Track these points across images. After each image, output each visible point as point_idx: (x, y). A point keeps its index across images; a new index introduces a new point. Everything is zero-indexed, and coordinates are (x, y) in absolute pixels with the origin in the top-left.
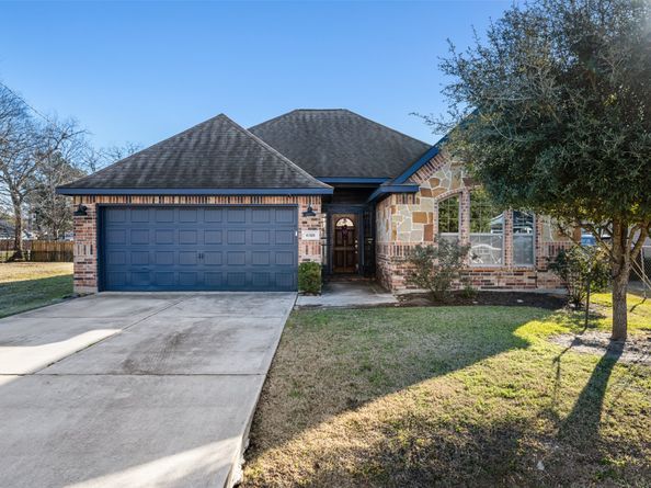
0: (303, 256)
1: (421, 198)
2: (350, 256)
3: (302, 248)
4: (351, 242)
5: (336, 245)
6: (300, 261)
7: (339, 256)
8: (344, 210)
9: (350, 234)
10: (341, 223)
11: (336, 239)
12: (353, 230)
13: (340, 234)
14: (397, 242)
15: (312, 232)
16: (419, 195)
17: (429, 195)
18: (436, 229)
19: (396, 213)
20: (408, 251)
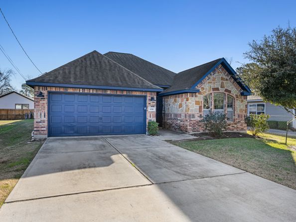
0: (148, 118)
3: (148, 115)
6: (148, 121)
14: (190, 113)
15: (152, 108)
16: (197, 94)
17: (201, 94)
18: (203, 108)
19: (190, 101)
20: (193, 116)
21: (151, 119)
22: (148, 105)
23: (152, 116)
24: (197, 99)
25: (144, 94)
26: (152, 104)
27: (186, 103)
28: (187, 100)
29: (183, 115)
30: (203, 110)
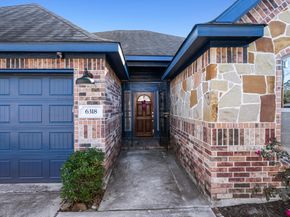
0: (80, 140)
1: (256, 53)
2: (148, 124)
3: (79, 129)
4: (148, 113)
5: (138, 115)
6: (77, 148)
7: (140, 124)
8: (143, 89)
9: (148, 107)
10: (141, 99)
11: (138, 111)
12: (150, 104)
13: (140, 107)
14: (219, 123)
15: (93, 107)
16: (252, 48)
17: (270, 49)
18: (278, 103)
19: (219, 77)
20: (236, 136)
21: (86, 141)
22: (76, 96)
23: (90, 132)
24: (252, 69)
25: (63, 65)
26: (90, 94)
27: (205, 87)
28: (210, 74)
29: (199, 128)
30: (279, 110)
